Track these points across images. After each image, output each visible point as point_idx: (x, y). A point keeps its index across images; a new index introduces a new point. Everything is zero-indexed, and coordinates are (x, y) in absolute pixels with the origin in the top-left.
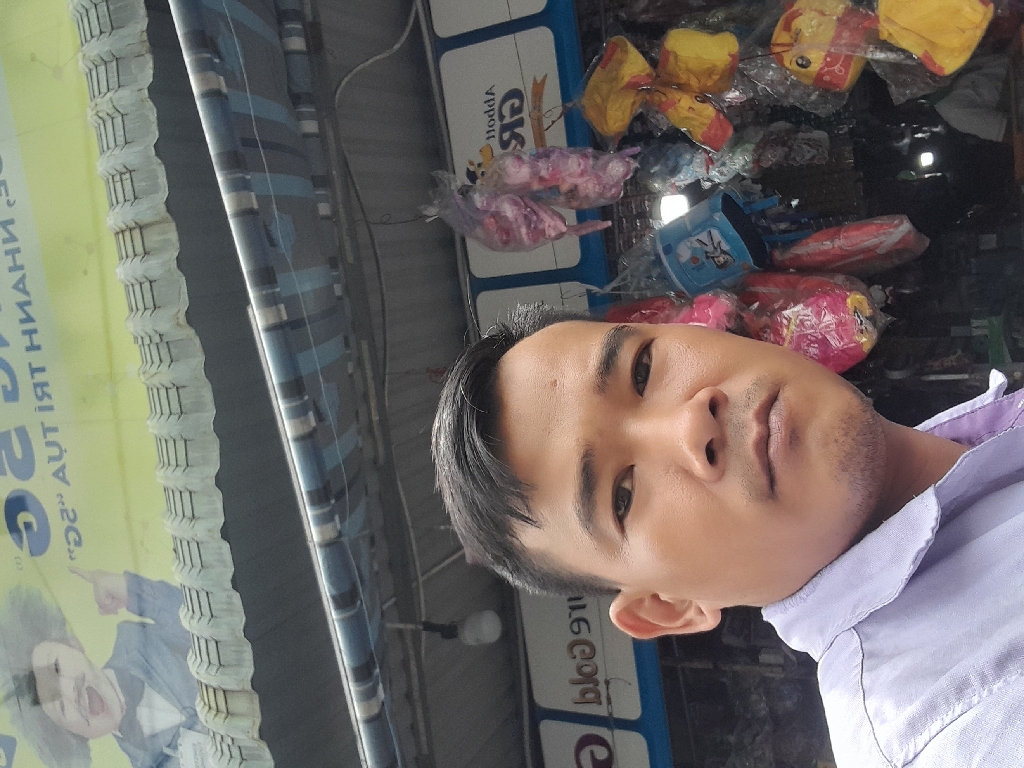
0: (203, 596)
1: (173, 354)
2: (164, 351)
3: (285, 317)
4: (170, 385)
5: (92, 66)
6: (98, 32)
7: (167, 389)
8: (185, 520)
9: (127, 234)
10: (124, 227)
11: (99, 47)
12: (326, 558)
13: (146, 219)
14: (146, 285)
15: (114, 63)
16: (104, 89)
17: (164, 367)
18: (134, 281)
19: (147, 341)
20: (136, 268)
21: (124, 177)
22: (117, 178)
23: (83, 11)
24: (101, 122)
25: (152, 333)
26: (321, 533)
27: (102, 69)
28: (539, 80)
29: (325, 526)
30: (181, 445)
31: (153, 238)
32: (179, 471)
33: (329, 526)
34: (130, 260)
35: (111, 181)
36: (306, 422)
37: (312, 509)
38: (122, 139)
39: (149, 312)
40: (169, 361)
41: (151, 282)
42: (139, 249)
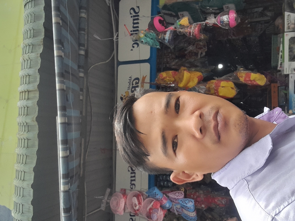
0: (21, 206)
1: (29, 129)
2: (26, 128)
3: (67, 121)
4: (26, 139)
5: (25, 46)
6: (29, 37)
7: (25, 139)
8: (21, 180)
9: (24, 93)
10: (23, 91)
11: (28, 41)
12: (64, 196)
13: (31, 89)
14: (26, 108)
15: (32, 46)
16: (27, 52)
17: (25, 133)
18: (22, 107)
19: (22, 124)
20: (24, 103)
21: (27, 77)
22: (25, 77)
23: (26, 31)
24: (24, 61)
25: (24, 122)
26: (64, 188)
27: (28, 47)
28: (144, 76)
29: (65, 186)
30: (25, 157)
31: (31, 95)
32: (23, 165)
33: (67, 186)
34: (23, 100)
35: (23, 77)
36: (66, 153)
37: (63, 180)
38: (29, 66)
39: (25, 116)
40: (27, 131)
41: (27, 107)
42: (26, 97)
